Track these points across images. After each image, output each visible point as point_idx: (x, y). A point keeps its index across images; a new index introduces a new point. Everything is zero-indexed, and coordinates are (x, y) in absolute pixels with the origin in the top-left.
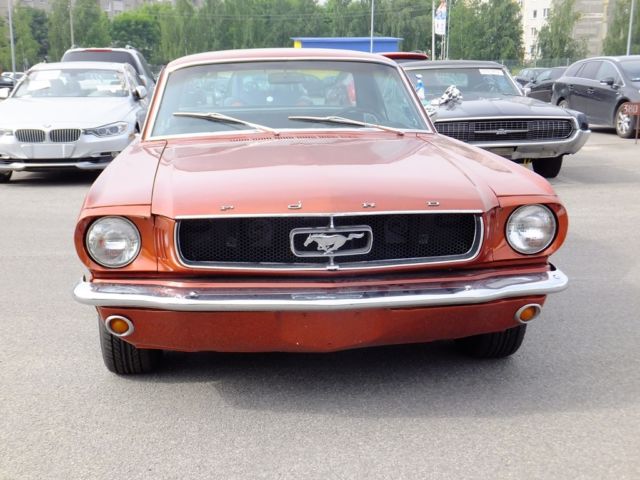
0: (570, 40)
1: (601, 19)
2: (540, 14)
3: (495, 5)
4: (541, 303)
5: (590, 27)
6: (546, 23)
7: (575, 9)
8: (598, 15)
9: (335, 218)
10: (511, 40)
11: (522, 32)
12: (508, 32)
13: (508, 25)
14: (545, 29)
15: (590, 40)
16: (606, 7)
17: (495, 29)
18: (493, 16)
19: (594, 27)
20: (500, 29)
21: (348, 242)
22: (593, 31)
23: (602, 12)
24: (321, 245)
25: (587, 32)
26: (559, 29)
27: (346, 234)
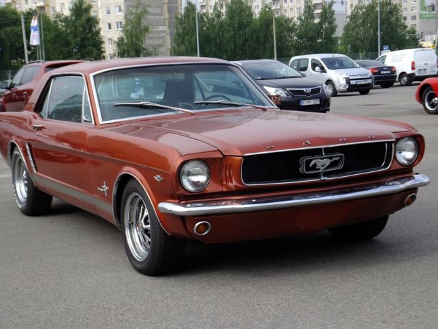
0: (144, 49)
1: (165, 32)
2: (114, 26)
3: (76, 19)
4: (416, 193)
5: (156, 38)
6: (122, 35)
7: (144, 23)
8: (161, 28)
9: (325, 149)
10: (94, 49)
11: (102, 42)
12: (90, 43)
13: (90, 35)
14: (121, 39)
15: (160, 49)
16: (167, 21)
17: (78, 39)
18: (76, 28)
19: (160, 38)
20: (83, 39)
21: (332, 163)
22: (160, 42)
23: (164, 25)
24: (319, 165)
25: (155, 42)
26: (134, 39)
27: (331, 158)
